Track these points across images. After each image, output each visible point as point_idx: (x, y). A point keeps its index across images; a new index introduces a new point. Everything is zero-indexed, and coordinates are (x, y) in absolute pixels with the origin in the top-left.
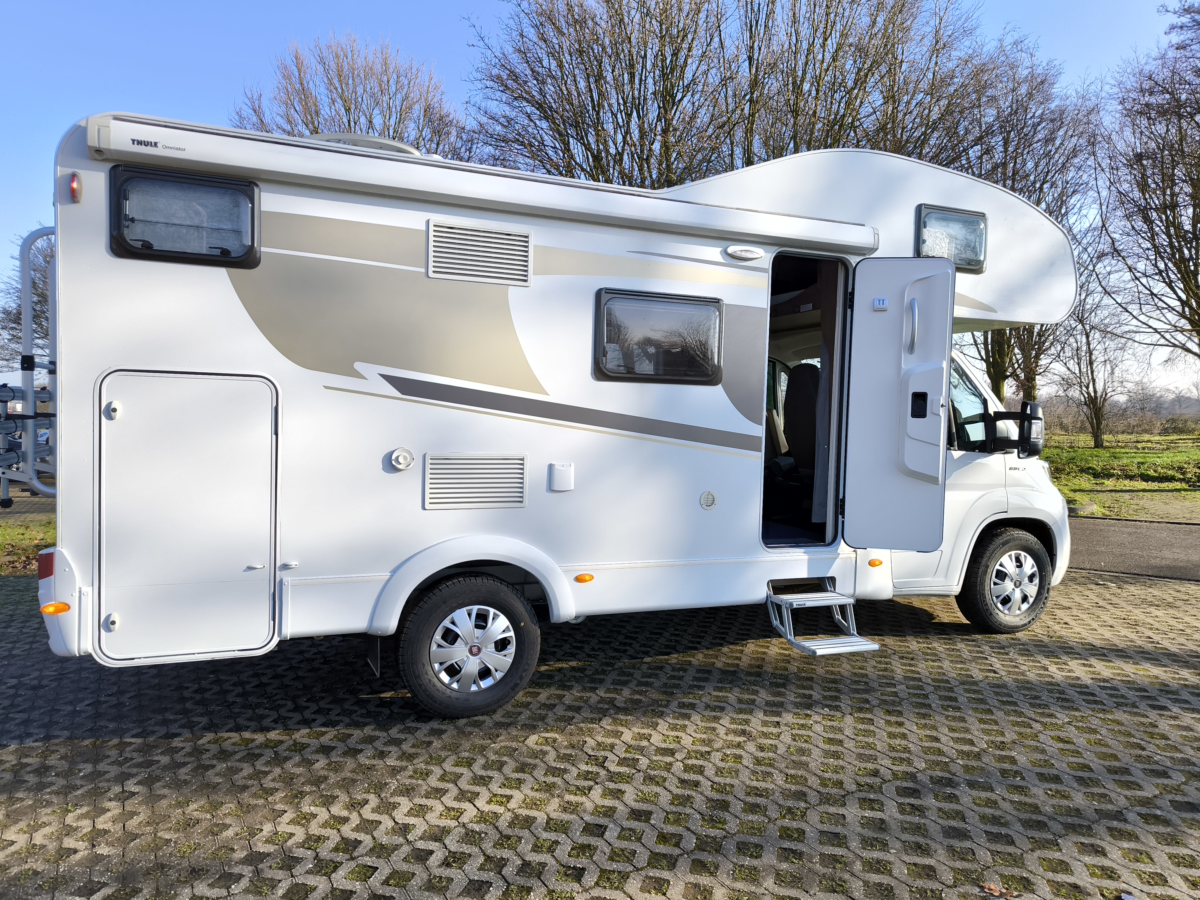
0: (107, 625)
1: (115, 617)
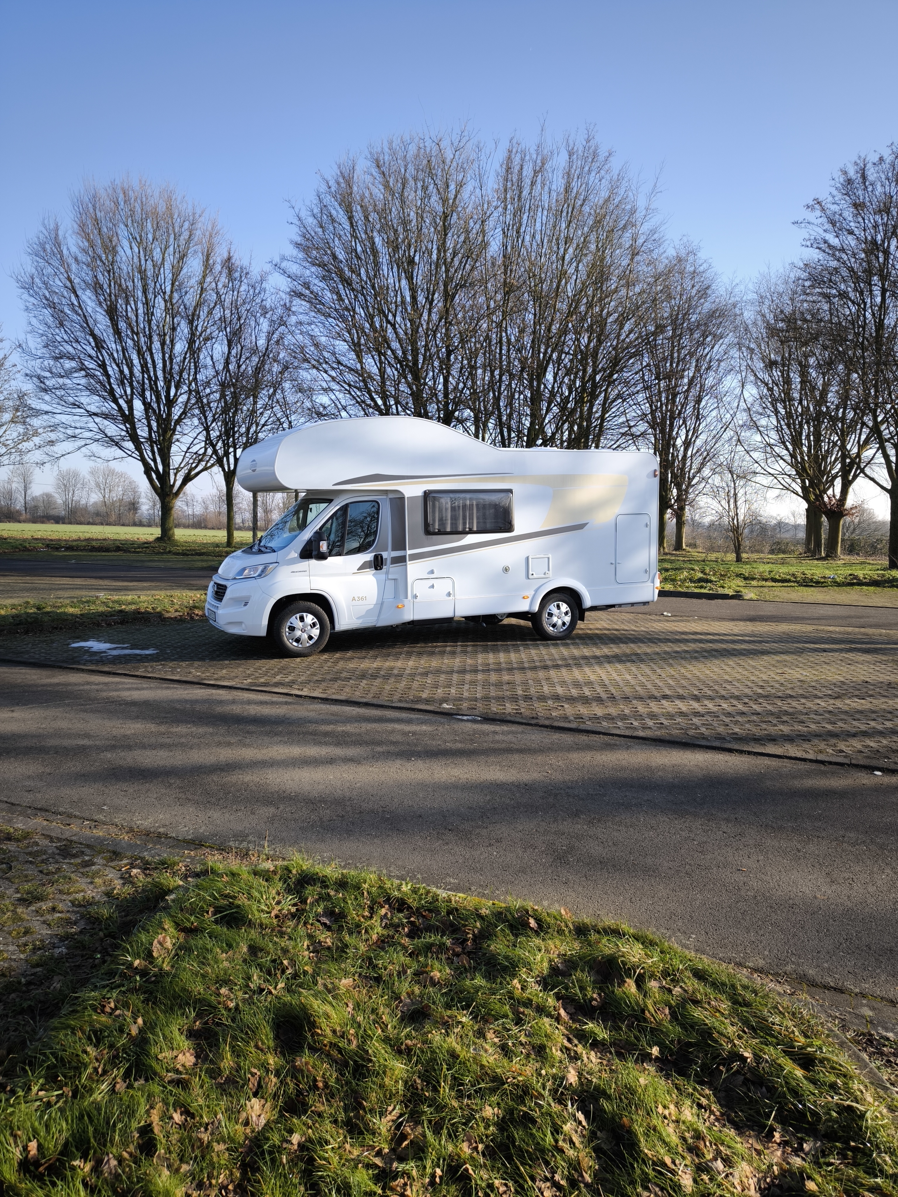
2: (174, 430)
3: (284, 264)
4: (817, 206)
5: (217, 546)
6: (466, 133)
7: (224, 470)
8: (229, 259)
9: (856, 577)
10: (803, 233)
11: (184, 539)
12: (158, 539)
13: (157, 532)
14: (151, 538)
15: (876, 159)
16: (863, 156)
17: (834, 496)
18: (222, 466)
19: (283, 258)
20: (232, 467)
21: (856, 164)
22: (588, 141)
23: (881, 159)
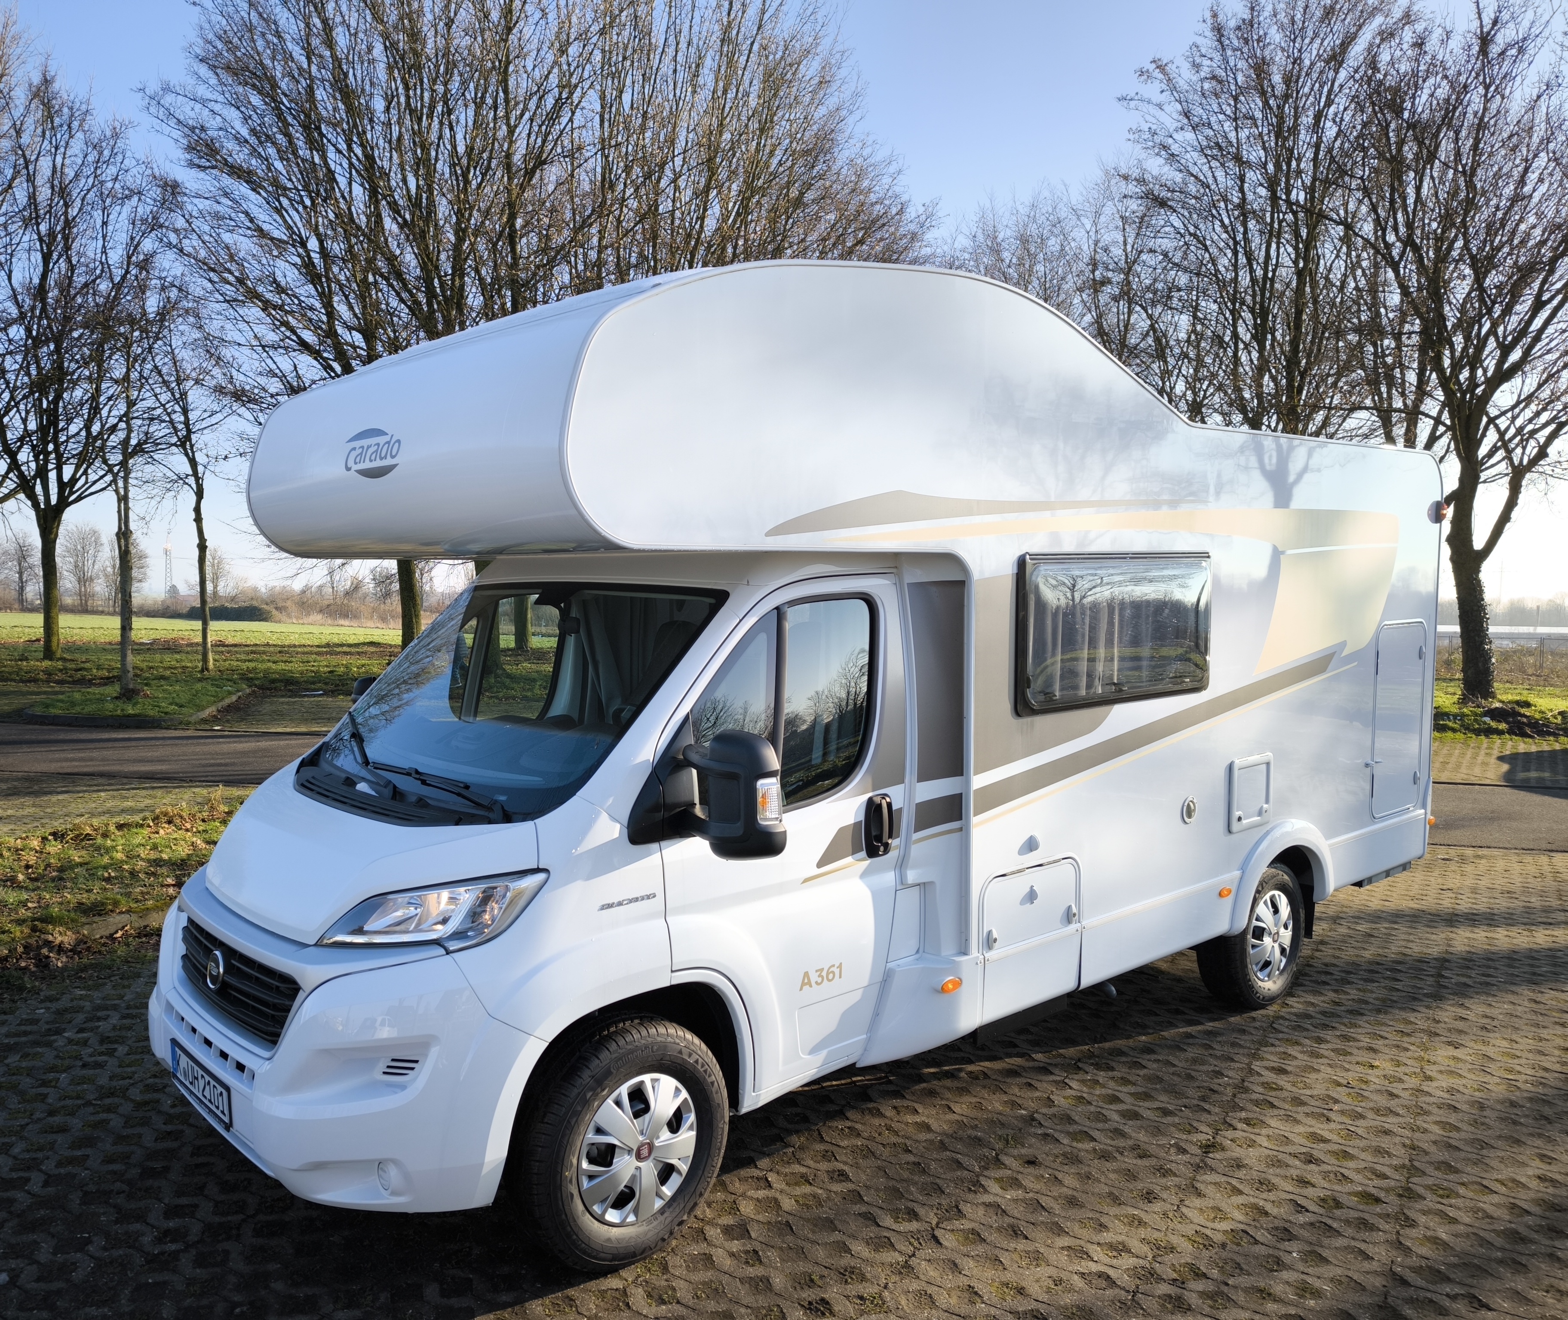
3: (168, 99)
4: (1157, 74)
7: (35, 505)
8: (47, 82)
10: (1134, 118)
18: (32, 496)
19: (167, 89)
20: (54, 500)
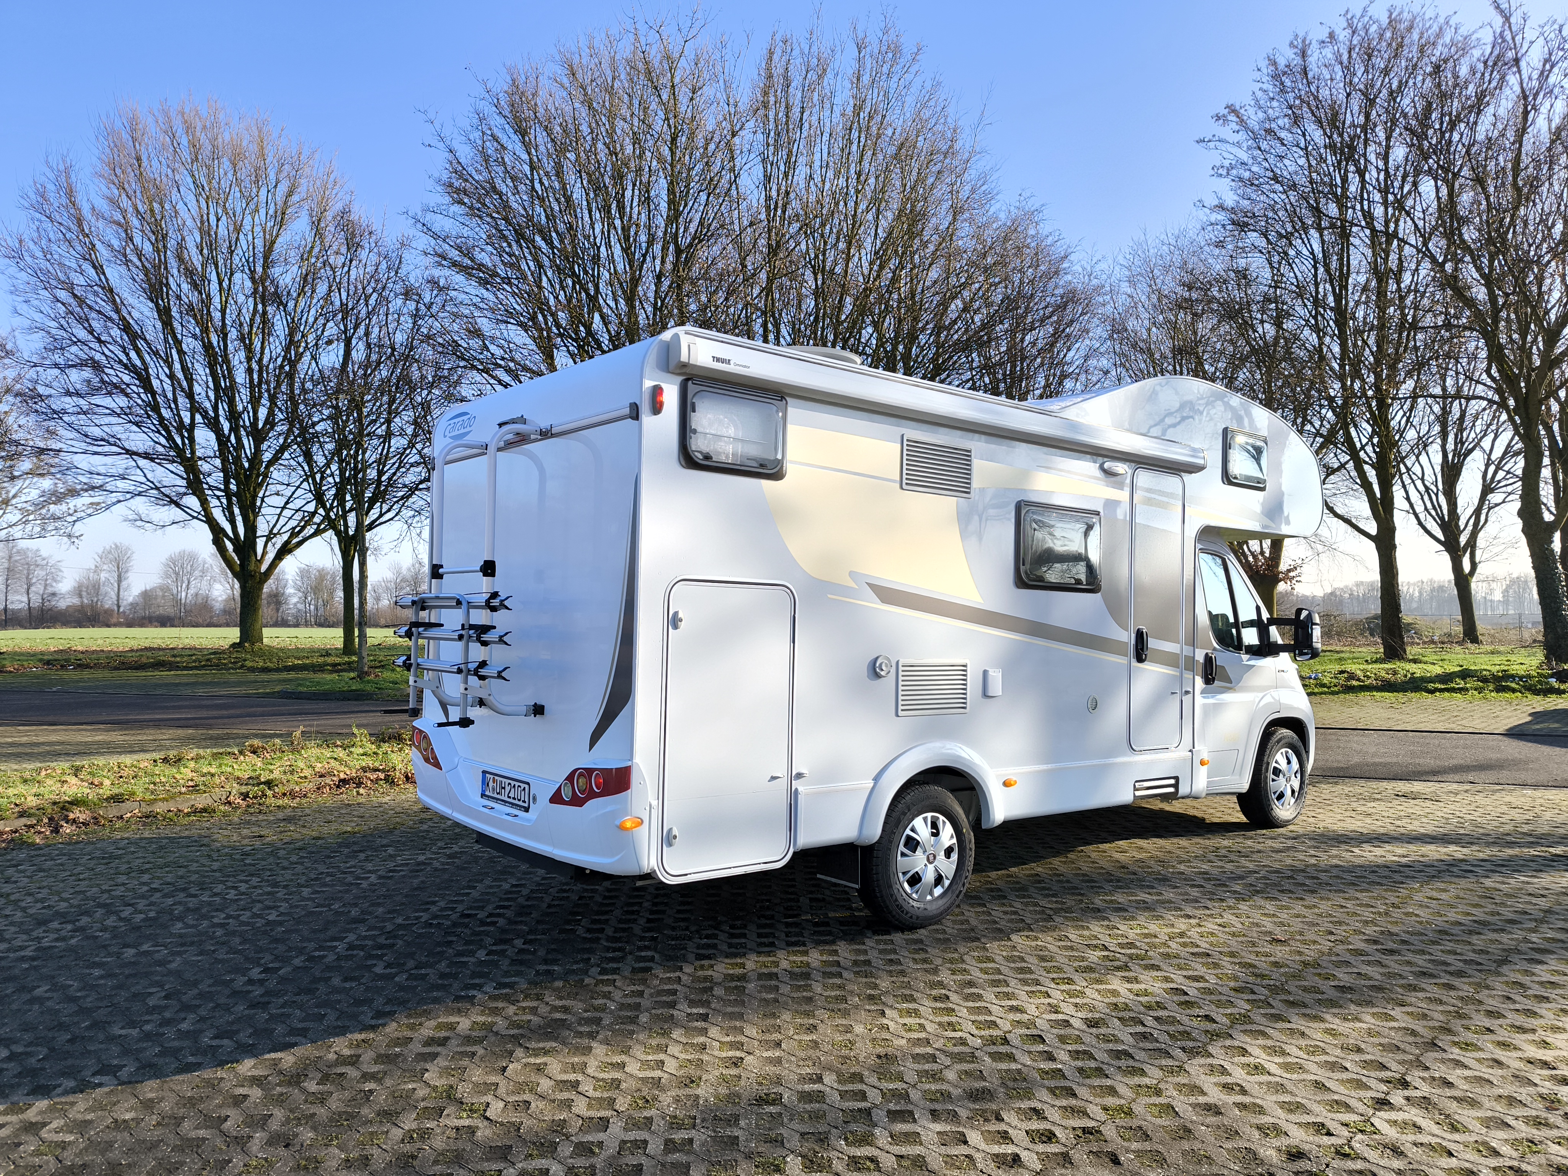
0: (668, 839)
1: (675, 832)
2: (266, 476)
3: (429, 217)
4: (1232, 116)
5: (327, 653)
6: (699, 15)
7: (339, 536)
9: (1352, 676)
10: (1213, 157)
11: (275, 643)
12: (234, 645)
13: (233, 634)
14: (225, 644)
15: (1324, 35)
16: (1301, 35)
17: (1262, 553)
18: (337, 531)
19: (427, 210)
21: (1291, 44)
22: (886, 32)
23: (1332, 35)
